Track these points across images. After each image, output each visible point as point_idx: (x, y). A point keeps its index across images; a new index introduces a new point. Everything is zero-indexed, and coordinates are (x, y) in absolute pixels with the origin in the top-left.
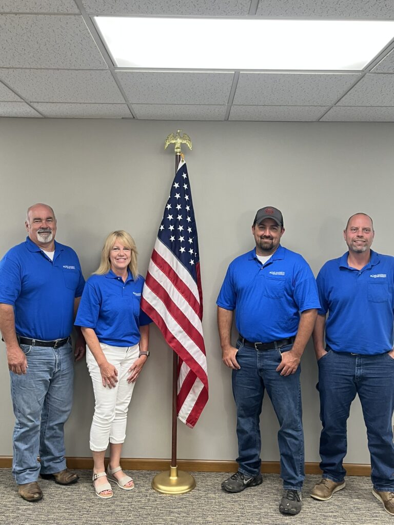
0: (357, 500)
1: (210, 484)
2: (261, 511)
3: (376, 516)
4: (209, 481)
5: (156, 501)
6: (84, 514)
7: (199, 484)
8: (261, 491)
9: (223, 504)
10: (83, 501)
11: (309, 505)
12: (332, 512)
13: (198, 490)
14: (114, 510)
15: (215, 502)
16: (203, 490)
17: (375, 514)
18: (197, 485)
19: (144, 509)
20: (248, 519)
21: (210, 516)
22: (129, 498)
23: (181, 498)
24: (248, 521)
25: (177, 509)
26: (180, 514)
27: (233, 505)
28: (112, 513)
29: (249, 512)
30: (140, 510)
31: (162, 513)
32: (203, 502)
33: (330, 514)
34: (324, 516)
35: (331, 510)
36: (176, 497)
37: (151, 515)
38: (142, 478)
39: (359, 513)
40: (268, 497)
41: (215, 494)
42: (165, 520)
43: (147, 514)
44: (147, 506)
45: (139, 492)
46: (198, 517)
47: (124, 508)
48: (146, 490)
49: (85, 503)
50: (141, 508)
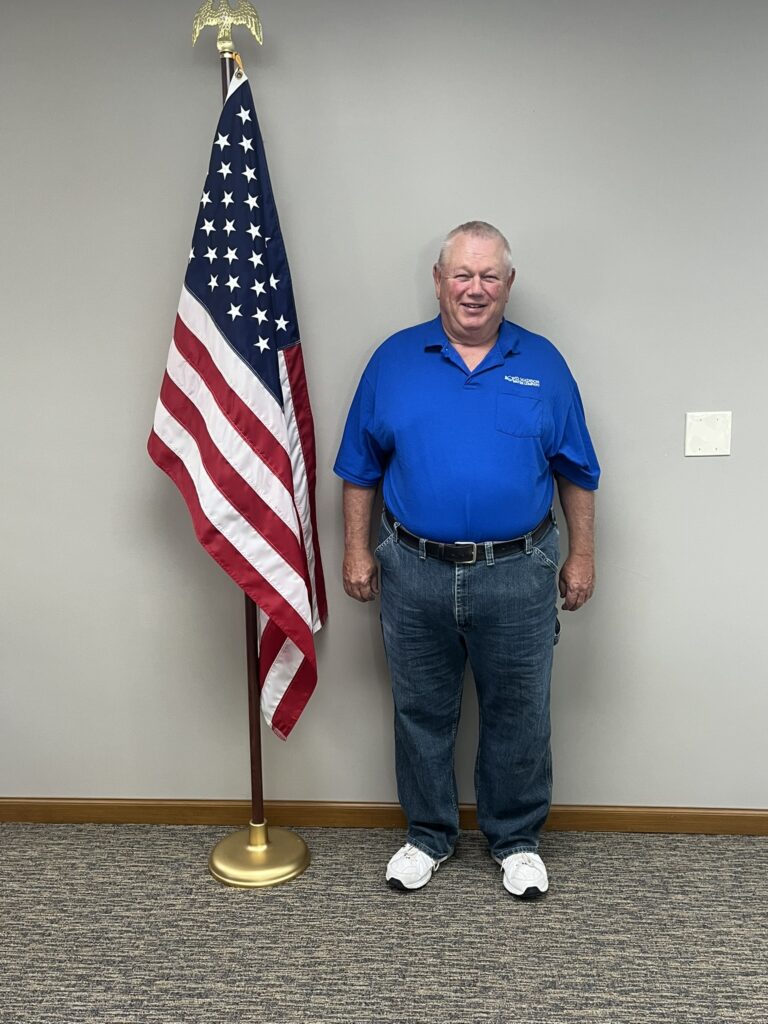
0: (680, 897)
1: (342, 859)
2: (448, 931)
3: (722, 943)
4: (340, 853)
5: (208, 904)
6: (34, 941)
7: (318, 859)
8: (458, 876)
9: (361, 913)
10: (41, 907)
11: (565, 913)
12: (617, 932)
13: (313, 875)
14: (105, 930)
15: (345, 909)
16: (325, 874)
17: (719, 937)
18: (312, 862)
19: (177, 926)
20: (411, 954)
21: (323, 947)
22: (148, 897)
23: (269, 896)
24: (411, 959)
25: (251, 928)
26: (254, 941)
27: (384, 915)
28: (98, 938)
29: (419, 935)
30: (164, 930)
31: (215, 938)
32: (316, 906)
33: (611, 937)
34: (596, 941)
35: (615, 927)
36: (259, 893)
37: (188, 944)
38: (191, 844)
39: (680, 933)
40: (472, 892)
41: (349, 884)
42: (217, 957)
43: (177, 942)
44: (185, 920)
45: (175, 883)
46: (295, 949)
47: (130, 924)
48: (195, 876)
49: (43, 910)
50: (169, 924)
